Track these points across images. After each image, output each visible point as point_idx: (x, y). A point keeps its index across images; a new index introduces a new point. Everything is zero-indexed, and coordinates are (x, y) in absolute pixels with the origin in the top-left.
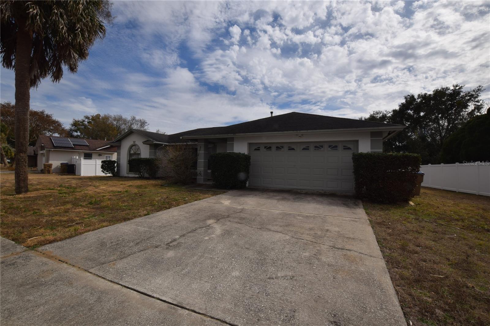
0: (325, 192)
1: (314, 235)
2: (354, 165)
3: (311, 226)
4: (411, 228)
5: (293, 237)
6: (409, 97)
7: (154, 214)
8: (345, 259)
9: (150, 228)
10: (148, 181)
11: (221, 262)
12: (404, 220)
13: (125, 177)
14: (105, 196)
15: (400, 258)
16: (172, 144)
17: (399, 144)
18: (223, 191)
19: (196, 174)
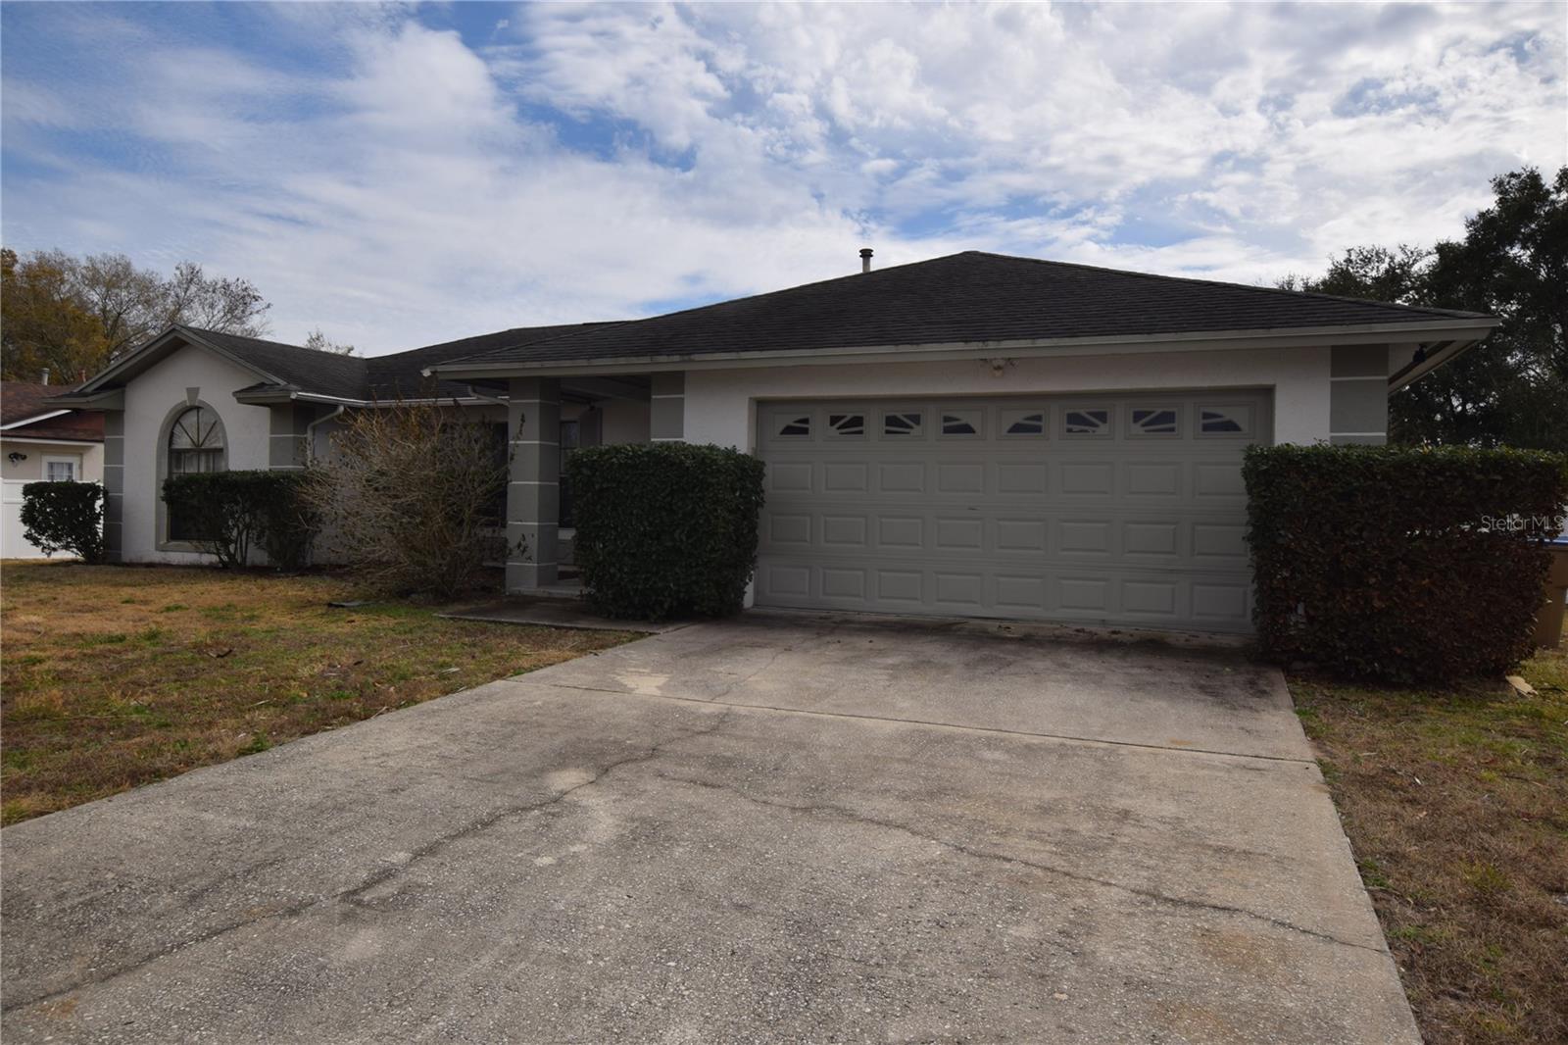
0: (1114, 632)
1: (1059, 837)
2: (1249, 507)
3: (1048, 795)
4: (1520, 803)
5: (962, 850)
6: (1514, 181)
7: (286, 748)
8: (1205, 953)
9: (263, 815)
10: (266, 582)
11: (611, 979)
12: (1488, 765)
13: (150, 565)
14: (41, 661)
15: (1468, 948)
16: (383, 403)
17: (1463, 405)
18: (632, 628)
19: (502, 550)
